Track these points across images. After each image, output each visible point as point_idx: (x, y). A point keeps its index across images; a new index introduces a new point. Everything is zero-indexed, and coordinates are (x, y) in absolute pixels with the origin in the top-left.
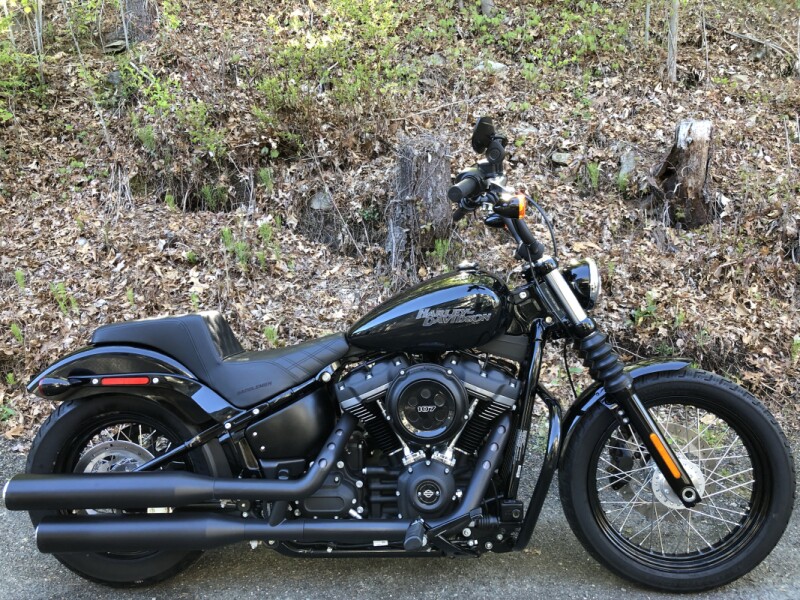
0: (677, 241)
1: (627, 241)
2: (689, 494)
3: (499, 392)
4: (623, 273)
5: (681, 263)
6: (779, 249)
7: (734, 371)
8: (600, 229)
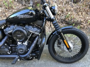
0: (74, 5)
1: (66, 5)
2: (70, 50)
3: (36, 32)
4: (65, 10)
5: (74, 9)
6: (88, 7)
7: (79, 25)
8: (62, 3)
